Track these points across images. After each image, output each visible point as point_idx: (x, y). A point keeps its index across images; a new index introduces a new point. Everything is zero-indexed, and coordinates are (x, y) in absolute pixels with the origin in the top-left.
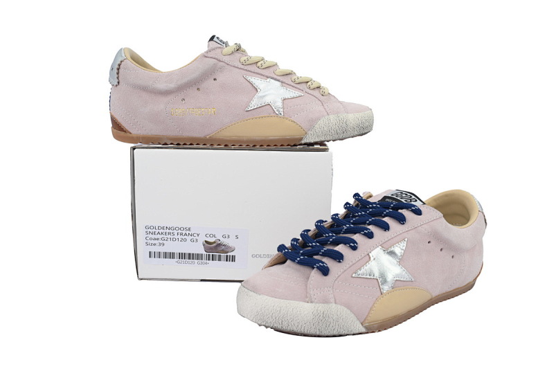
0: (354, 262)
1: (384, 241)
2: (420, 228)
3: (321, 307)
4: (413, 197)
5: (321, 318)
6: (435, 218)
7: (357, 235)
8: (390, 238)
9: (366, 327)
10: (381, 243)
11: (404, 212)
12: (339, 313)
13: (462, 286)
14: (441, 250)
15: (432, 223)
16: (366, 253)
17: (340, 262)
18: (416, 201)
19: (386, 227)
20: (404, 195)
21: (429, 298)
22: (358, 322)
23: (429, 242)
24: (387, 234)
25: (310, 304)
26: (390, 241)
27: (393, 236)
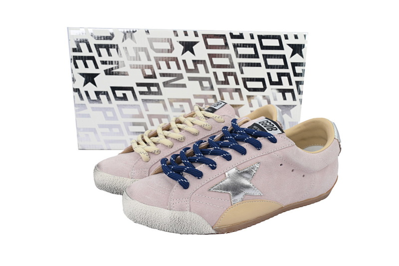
0: (211, 179)
1: (239, 163)
2: (273, 153)
3: (177, 214)
4: (275, 126)
5: (177, 221)
6: (288, 146)
7: (218, 157)
8: (245, 161)
9: (215, 230)
10: (237, 165)
11: (261, 140)
12: (192, 219)
13: (314, 197)
14: (293, 171)
15: (284, 150)
16: (223, 172)
17: (199, 178)
18: (277, 129)
19: (243, 152)
20: (268, 124)
21: (280, 207)
22: (209, 226)
23: (281, 165)
24: (244, 157)
25: (169, 211)
26: (245, 163)
27: (248, 159)
